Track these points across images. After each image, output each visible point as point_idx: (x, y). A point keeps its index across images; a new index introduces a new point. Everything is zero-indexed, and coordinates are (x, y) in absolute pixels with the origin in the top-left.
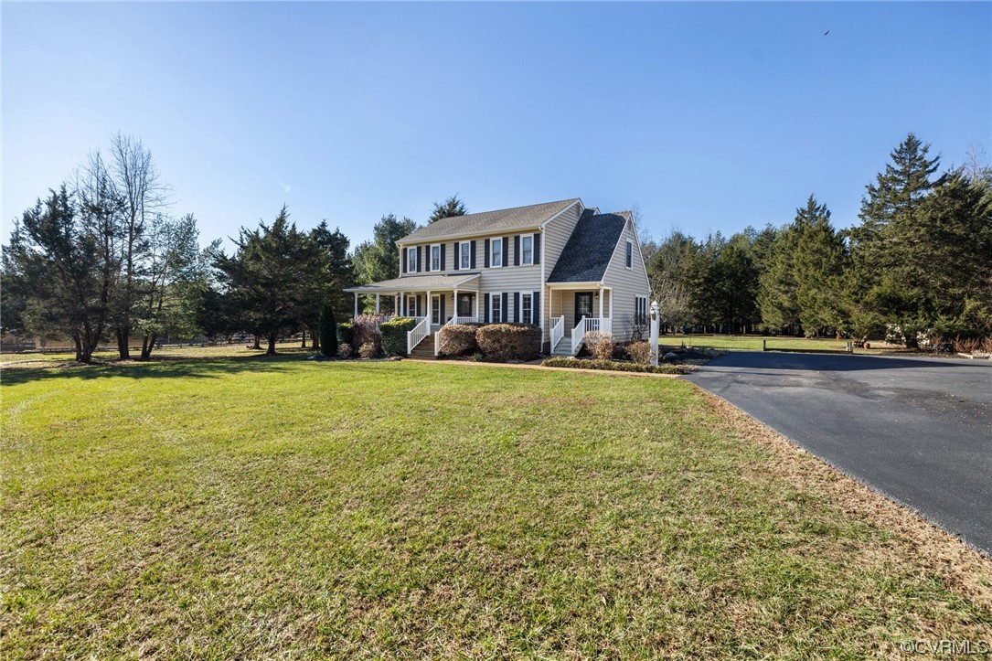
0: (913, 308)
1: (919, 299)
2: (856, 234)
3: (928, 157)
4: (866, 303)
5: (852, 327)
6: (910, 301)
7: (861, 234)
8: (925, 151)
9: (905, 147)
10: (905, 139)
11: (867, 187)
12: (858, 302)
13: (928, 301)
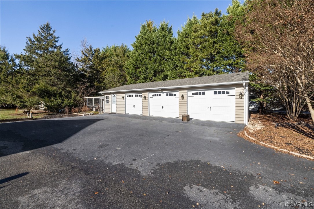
0: (55, 95)
1: (57, 92)
2: (23, 58)
3: (56, 35)
4: (33, 92)
5: (26, 104)
6: (53, 92)
7: (26, 59)
8: (54, 32)
9: (45, 26)
10: (46, 23)
11: (28, 38)
12: (28, 91)
13: (61, 93)
